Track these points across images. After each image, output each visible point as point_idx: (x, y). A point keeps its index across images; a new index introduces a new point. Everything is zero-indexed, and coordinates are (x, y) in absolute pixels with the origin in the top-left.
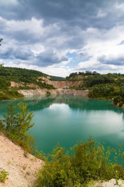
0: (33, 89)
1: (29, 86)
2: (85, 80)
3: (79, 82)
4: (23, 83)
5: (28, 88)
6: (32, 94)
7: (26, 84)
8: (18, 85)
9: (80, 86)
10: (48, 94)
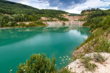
0: (55, 21)
1: (53, 19)
2: (89, 14)
3: (85, 16)
4: (50, 18)
5: (52, 21)
6: (54, 24)
7: (52, 18)
8: (46, 19)
9: (84, 19)
10: (64, 24)
